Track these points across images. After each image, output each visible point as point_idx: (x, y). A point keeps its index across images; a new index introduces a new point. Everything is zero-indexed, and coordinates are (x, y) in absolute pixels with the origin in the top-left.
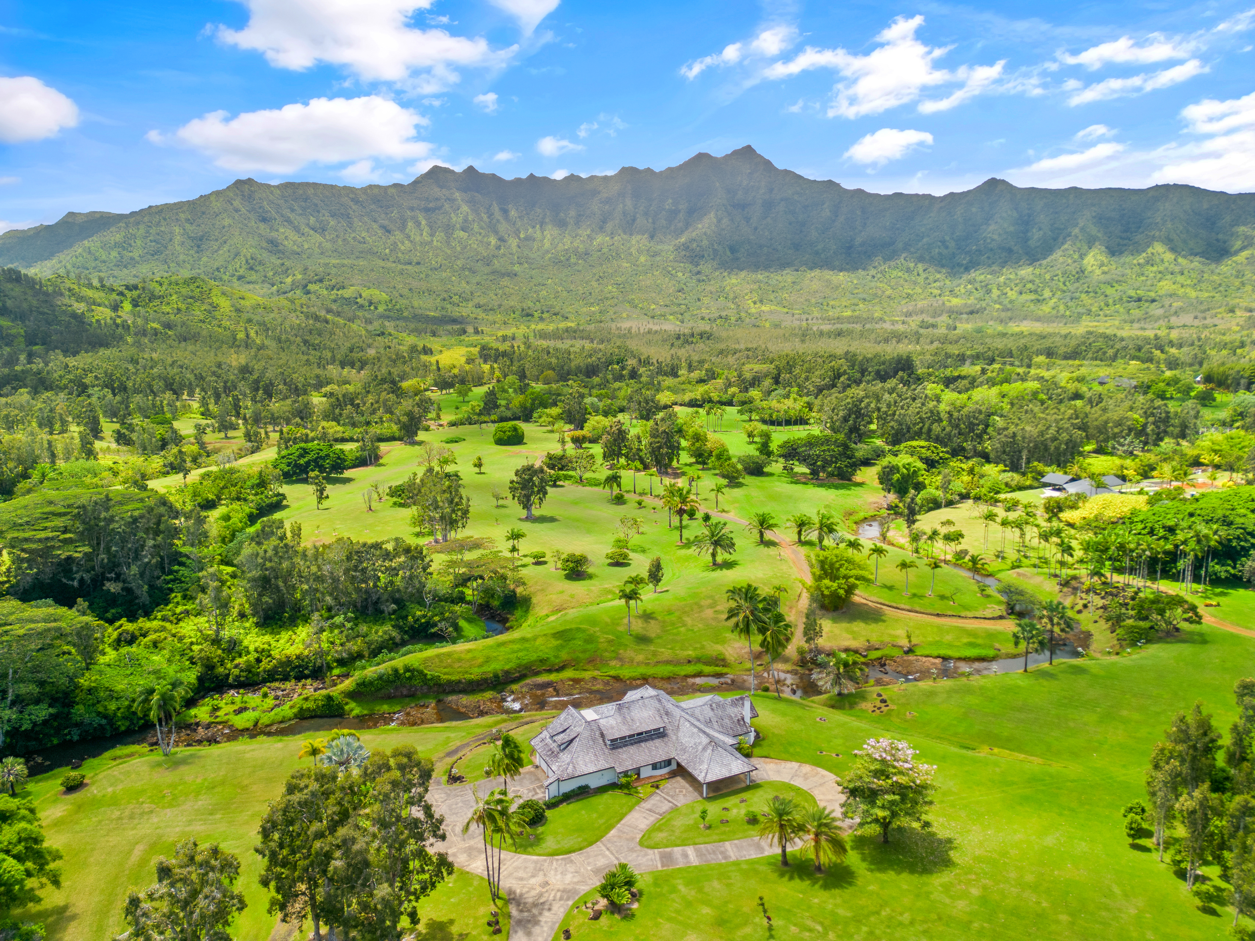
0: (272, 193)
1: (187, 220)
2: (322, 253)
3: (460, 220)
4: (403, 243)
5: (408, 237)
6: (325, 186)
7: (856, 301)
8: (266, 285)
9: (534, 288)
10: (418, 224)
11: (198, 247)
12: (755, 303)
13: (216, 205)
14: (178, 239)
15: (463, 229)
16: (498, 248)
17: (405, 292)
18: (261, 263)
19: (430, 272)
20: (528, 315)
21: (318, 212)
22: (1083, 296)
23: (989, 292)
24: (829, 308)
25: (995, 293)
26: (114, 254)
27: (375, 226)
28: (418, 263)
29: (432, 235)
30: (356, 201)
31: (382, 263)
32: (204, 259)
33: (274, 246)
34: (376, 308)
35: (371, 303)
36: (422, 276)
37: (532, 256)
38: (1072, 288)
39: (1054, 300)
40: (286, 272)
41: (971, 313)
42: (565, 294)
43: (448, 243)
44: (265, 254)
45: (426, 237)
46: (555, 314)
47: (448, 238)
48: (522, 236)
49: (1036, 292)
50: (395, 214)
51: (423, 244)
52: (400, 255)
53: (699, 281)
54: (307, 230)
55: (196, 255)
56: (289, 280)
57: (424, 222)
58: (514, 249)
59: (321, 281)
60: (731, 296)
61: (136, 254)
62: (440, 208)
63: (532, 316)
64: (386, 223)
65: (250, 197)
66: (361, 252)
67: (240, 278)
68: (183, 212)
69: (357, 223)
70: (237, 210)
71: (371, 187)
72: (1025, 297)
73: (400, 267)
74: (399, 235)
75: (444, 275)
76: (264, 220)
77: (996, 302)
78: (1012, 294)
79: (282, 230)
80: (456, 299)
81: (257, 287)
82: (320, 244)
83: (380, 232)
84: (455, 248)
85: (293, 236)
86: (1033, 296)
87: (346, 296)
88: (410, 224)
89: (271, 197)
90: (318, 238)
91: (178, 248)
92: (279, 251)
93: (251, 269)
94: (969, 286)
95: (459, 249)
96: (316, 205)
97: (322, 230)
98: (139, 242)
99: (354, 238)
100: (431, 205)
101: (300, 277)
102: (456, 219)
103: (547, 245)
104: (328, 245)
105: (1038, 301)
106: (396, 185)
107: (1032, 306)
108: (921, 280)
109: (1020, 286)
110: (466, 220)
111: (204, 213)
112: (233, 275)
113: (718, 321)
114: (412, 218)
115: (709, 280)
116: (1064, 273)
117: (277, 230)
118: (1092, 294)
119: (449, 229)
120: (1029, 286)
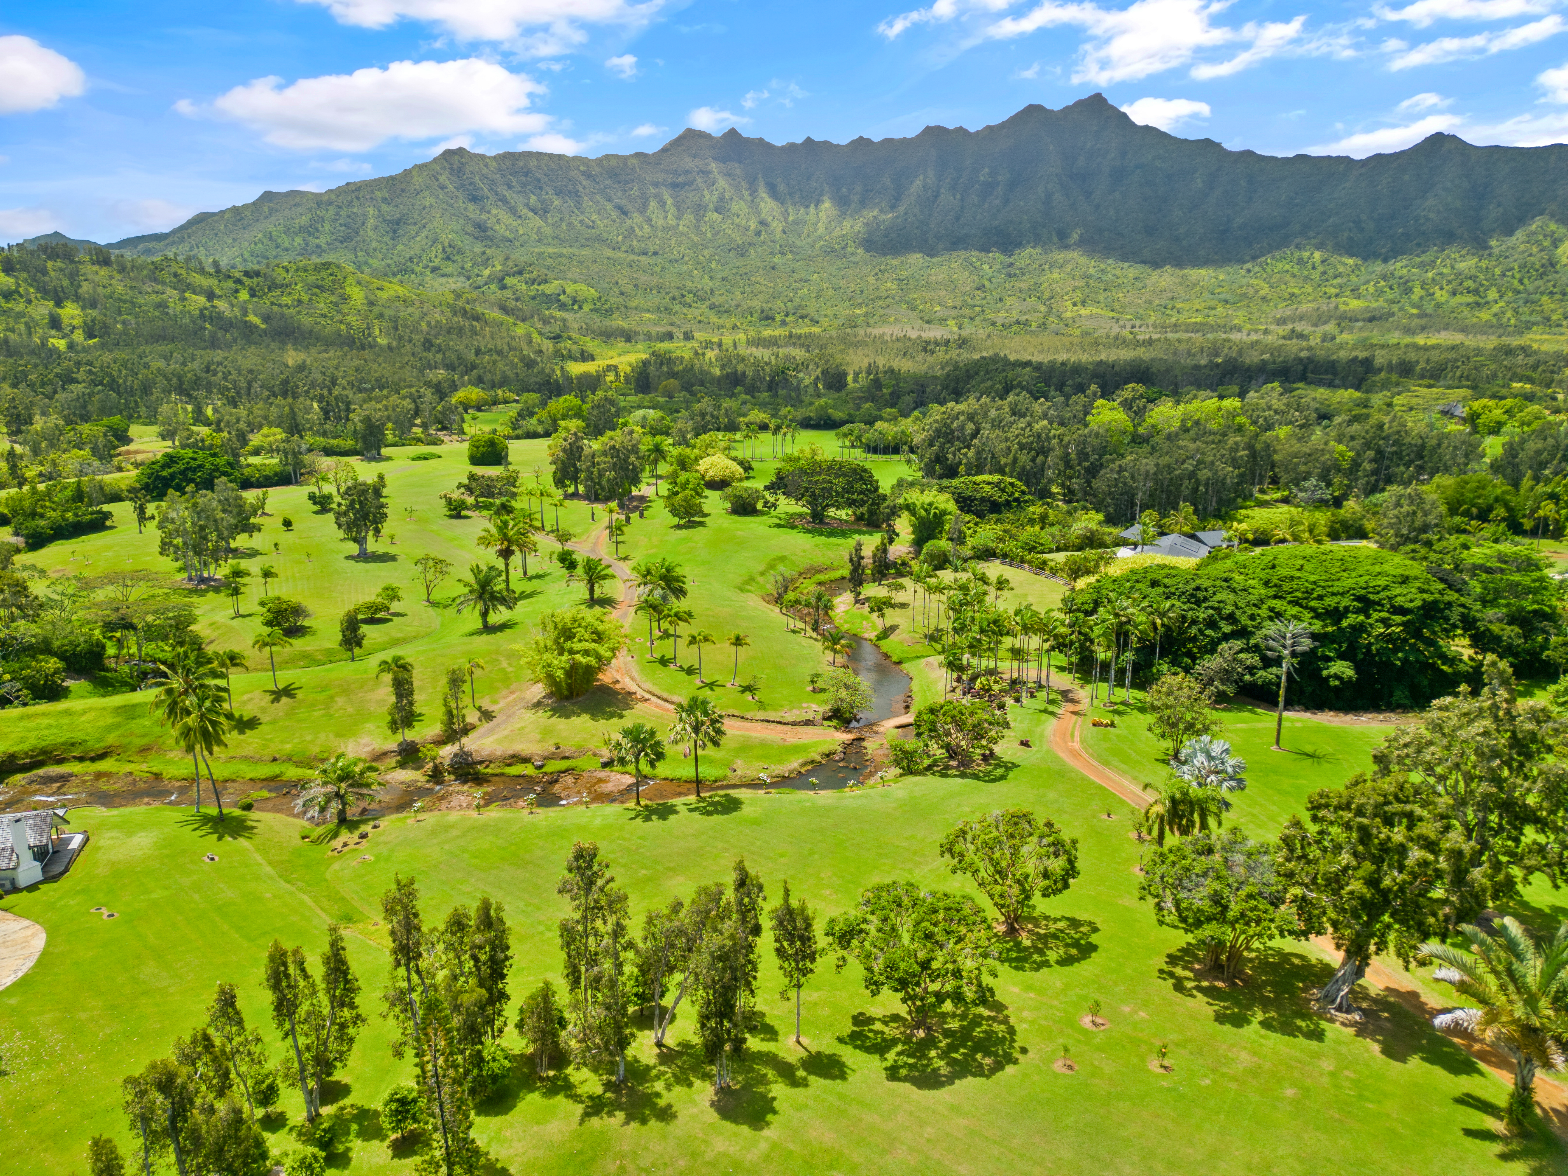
0: (486, 166)
1: (384, 200)
2: (540, 240)
3: (715, 199)
4: (641, 228)
5: (649, 220)
6: (551, 156)
7: (1212, 303)
8: (463, 279)
9: (794, 285)
10: (663, 204)
11: (395, 232)
12: (1074, 304)
13: (418, 181)
14: (371, 222)
15: (717, 210)
16: (758, 233)
17: (629, 289)
18: (459, 252)
19: (667, 265)
20: (767, 318)
21: (541, 188)
22: (1545, 298)
23: (1408, 291)
24: (1174, 312)
25: (1418, 292)
26: (298, 240)
27: (609, 206)
28: (655, 254)
29: (679, 218)
30: (588, 175)
31: (609, 253)
32: (400, 247)
33: (481, 231)
34: (580, 308)
35: (575, 301)
36: (658, 269)
37: (799, 243)
38: (1530, 288)
39: (1502, 304)
40: (486, 263)
41: (1371, 320)
42: (831, 292)
43: (697, 227)
44: (468, 240)
45: (672, 221)
46: (802, 317)
47: (698, 221)
48: (791, 218)
49: (1476, 292)
50: (635, 192)
51: (666, 229)
52: (635, 243)
53: (1009, 275)
54: (525, 211)
55: (390, 243)
56: (487, 272)
57: (670, 201)
58: (778, 234)
59: (520, 273)
60: (1047, 295)
61: (322, 241)
62: (690, 183)
63: (773, 319)
64: (623, 202)
65: (460, 170)
66: (587, 239)
67: (434, 270)
68: (380, 190)
69: (587, 202)
70: (443, 187)
71: (607, 157)
72: (1459, 299)
73: (632, 257)
74: (637, 218)
75: (685, 268)
76: (474, 199)
77: (1414, 306)
78: (1441, 295)
79: (494, 212)
80: (689, 298)
81: (451, 280)
82: (539, 228)
83: (614, 214)
84: (705, 234)
85: (507, 218)
86: (1471, 299)
87: (548, 292)
88: (653, 204)
89: (485, 171)
90: (537, 221)
91: (370, 233)
92: (488, 238)
93: (448, 258)
94: (1383, 283)
95: (709, 235)
96: (539, 180)
97: (543, 211)
98: (327, 226)
99: (581, 222)
100: (680, 180)
101: (499, 268)
102: (710, 198)
103: (821, 229)
104: (548, 230)
105: (1478, 304)
106: (638, 155)
107: (1466, 312)
108: (1316, 275)
109: (1454, 283)
110: (721, 199)
111: (403, 191)
112: (426, 267)
113: (1015, 328)
114: (656, 196)
115: (1023, 274)
116: (1522, 267)
117: (489, 212)
118: (1558, 296)
119: (700, 209)
120: (1469, 283)
